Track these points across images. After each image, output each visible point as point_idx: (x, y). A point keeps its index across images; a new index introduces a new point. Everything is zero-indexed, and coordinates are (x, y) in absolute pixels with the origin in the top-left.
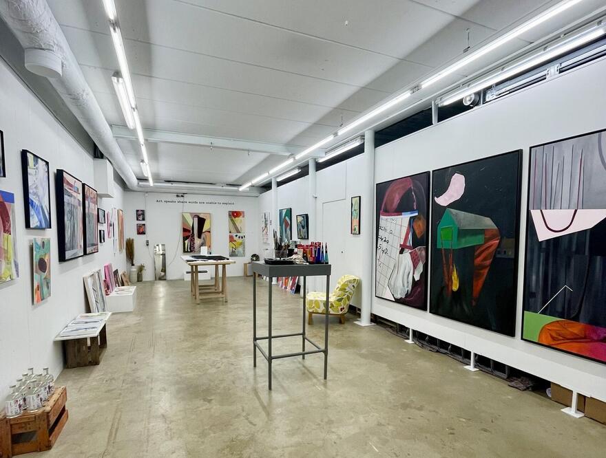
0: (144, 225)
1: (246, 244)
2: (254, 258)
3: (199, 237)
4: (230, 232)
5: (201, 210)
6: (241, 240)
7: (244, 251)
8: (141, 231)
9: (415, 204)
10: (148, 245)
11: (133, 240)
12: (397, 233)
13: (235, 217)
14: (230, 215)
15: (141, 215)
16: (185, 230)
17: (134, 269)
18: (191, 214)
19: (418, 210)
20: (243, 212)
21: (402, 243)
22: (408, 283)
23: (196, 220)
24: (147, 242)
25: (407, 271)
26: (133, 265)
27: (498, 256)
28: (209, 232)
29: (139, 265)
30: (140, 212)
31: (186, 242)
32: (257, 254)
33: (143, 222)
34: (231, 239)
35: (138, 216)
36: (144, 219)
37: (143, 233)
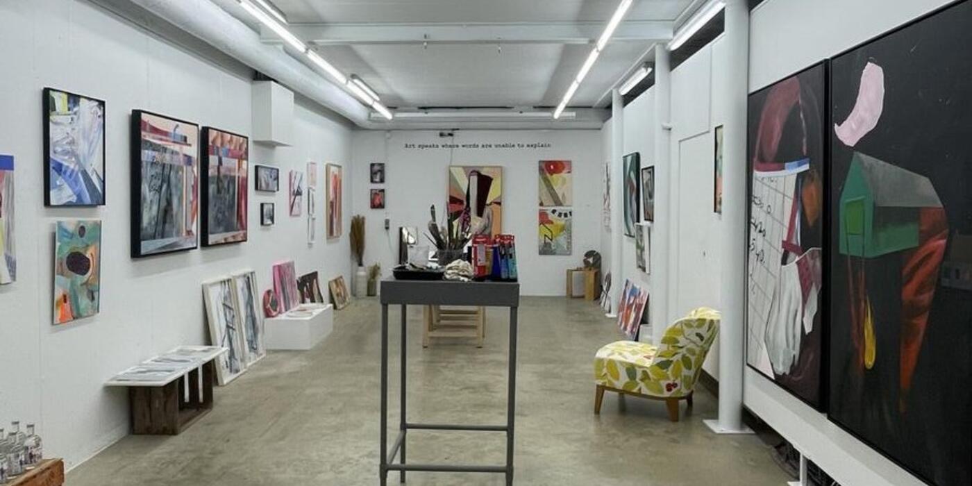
0: (383, 191)
1: (575, 230)
2: (591, 260)
3: (480, 213)
4: (541, 204)
5: (484, 160)
6: (562, 221)
7: (570, 243)
8: (377, 202)
9: (805, 140)
10: (387, 228)
11: (363, 218)
12: (777, 215)
13: (552, 172)
14: (541, 169)
15: (377, 172)
16: (453, 200)
17: (363, 273)
18: (464, 168)
19: (810, 157)
20: (569, 163)
21: (785, 239)
22: (794, 336)
23: (474, 179)
24: (387, 222)
25: (792, 308)
26: (360, 264)
27: (946, 282)
28: (499, 204)
29: (372, 265)
30: (376, 168)
31: (455, 223)
32: (598, 250)
33: (380, 186)
34: (544, 219)
35: (373, 174)
36: (382, 181)
37: (381, 206)
